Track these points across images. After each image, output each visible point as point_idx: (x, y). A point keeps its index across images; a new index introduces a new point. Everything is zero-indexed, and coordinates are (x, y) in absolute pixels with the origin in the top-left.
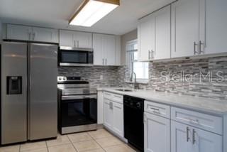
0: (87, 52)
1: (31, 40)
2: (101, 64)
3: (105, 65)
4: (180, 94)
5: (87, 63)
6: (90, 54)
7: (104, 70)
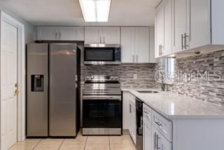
0: (113, 49)
1: (58, 39)
2: (131, 62)
3: (135, 62)
4: (194, 98)
5: (114, 60)
6: (116, 51)
7: (138, 68)
